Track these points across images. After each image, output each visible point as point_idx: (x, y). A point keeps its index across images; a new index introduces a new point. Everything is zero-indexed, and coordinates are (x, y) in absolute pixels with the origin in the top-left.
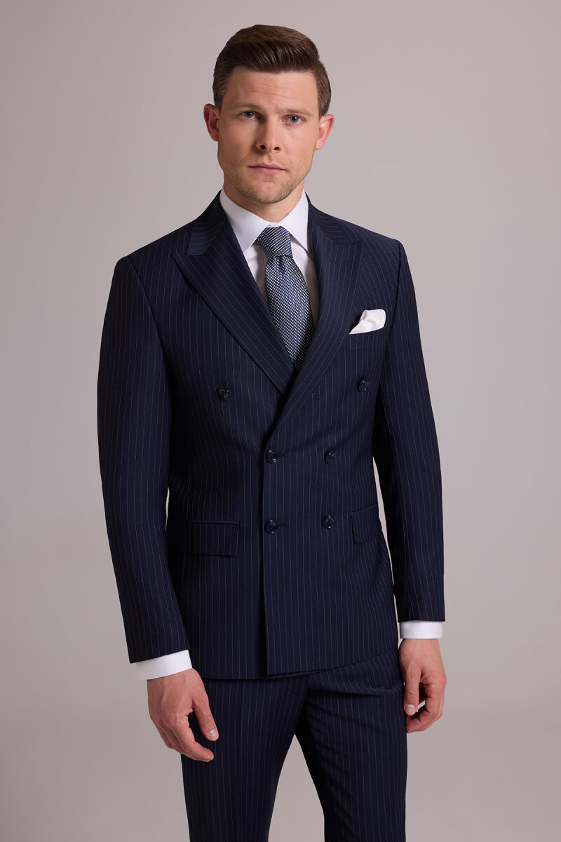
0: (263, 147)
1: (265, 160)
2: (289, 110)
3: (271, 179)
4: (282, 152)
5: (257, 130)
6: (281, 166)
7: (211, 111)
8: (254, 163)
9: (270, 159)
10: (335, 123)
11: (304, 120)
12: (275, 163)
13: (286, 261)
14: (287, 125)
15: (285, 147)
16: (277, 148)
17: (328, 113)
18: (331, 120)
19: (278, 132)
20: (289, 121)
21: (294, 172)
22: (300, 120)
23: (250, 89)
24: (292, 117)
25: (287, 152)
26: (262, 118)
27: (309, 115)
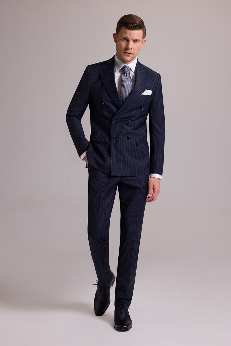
0: (128, 48)
1: (128, 51)
2: (135, 39)
3: (129, 56)
4: (132, 50)
5: (127, 44)
6: (131, 53)
7: (115, 35)
8: (125, 52)
9: (129, 51)
10: (146, 41)
11: (139, 42)
12: (130, 52)
13: (128, 74)
14: (134, 43)
15: (133, 48)
16: (131, 49)
17: (145, 38)
18: (145, 40)
19: (131, 44)
20: (135, 42)
21: (135, 55)
22: (137, 42)
23: (126, 33)
24: (135, 41)
25: (134, 49)
26: (128, 41)
27: (140, 41)
